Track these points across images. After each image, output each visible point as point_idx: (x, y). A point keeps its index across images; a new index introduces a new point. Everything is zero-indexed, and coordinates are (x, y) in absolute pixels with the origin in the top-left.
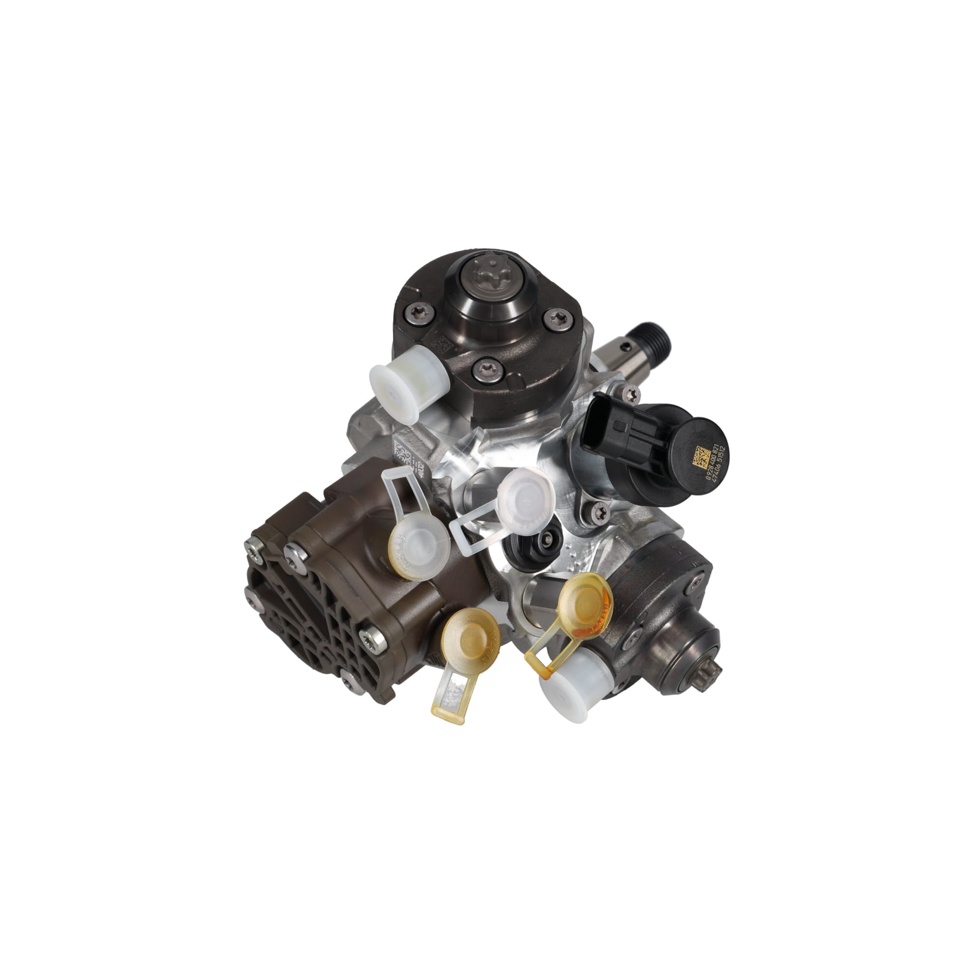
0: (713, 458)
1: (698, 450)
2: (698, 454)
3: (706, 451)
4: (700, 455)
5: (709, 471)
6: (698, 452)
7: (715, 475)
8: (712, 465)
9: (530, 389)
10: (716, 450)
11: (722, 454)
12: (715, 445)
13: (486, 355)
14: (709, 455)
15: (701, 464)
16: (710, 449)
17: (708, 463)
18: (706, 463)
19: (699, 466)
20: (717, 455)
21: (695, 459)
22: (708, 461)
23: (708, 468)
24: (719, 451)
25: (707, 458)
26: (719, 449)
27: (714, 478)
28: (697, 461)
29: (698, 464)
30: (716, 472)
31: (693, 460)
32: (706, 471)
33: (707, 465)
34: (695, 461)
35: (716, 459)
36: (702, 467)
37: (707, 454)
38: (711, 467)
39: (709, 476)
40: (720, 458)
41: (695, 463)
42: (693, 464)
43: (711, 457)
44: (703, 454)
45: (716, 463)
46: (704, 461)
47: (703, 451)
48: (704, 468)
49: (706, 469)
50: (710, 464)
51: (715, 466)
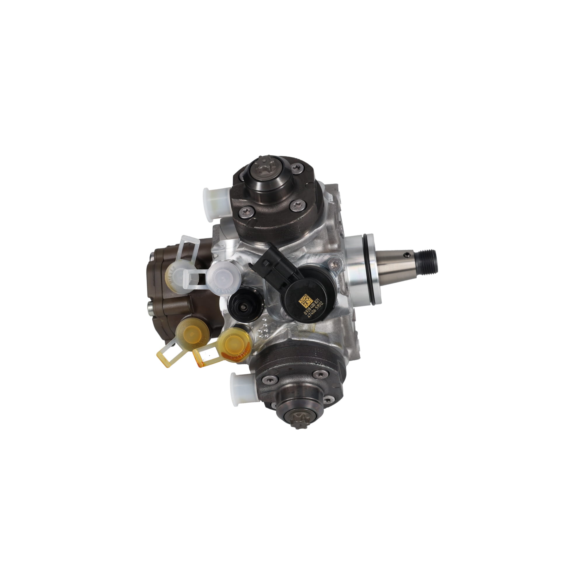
0: (313, 304)
1: (305, 296)
2: (304, 298)
3: (310, 299)
4: (305, 299)
5: (308, 310)
6: (305, 297)
7: (311, 314)
8: (310, 308)
9: (255, 229)
10: (317, 301)
11: (319, 306)
12: (317, 299)
13: (252, 205)
14: (311, 302)
15: (304, 304)
16: (314, 299)
17: (308, 305)
18: (307, 305)
19: (303, 304)
20: (316, 305)
21: (301, 299)
22: (309, 305)
23: (307, 308)
24: (318, 303)
25: (309, 303)
26: (319, 302)
27: (309, 315)
28: (302, 301)
29: (302, 303)
30: (312, 313)
31: (300, 299)
32: (306, 309)
33: (308, 306)
34: (301, 300)
35: (315, 306)
36: (304, 306)
37: (310, 301)
38: (310, 309)
39: (307, 312)
40: (317, 307)
41: (300, 302)
42: (299, 301)
43: (312, 303)
44: (308, 299)
45: (314, 308)
46: (307, 303)
47: (308, 298)
48: (305, 307)
49: (306, 308)
50: (309, 306)
51: (312, 309)
